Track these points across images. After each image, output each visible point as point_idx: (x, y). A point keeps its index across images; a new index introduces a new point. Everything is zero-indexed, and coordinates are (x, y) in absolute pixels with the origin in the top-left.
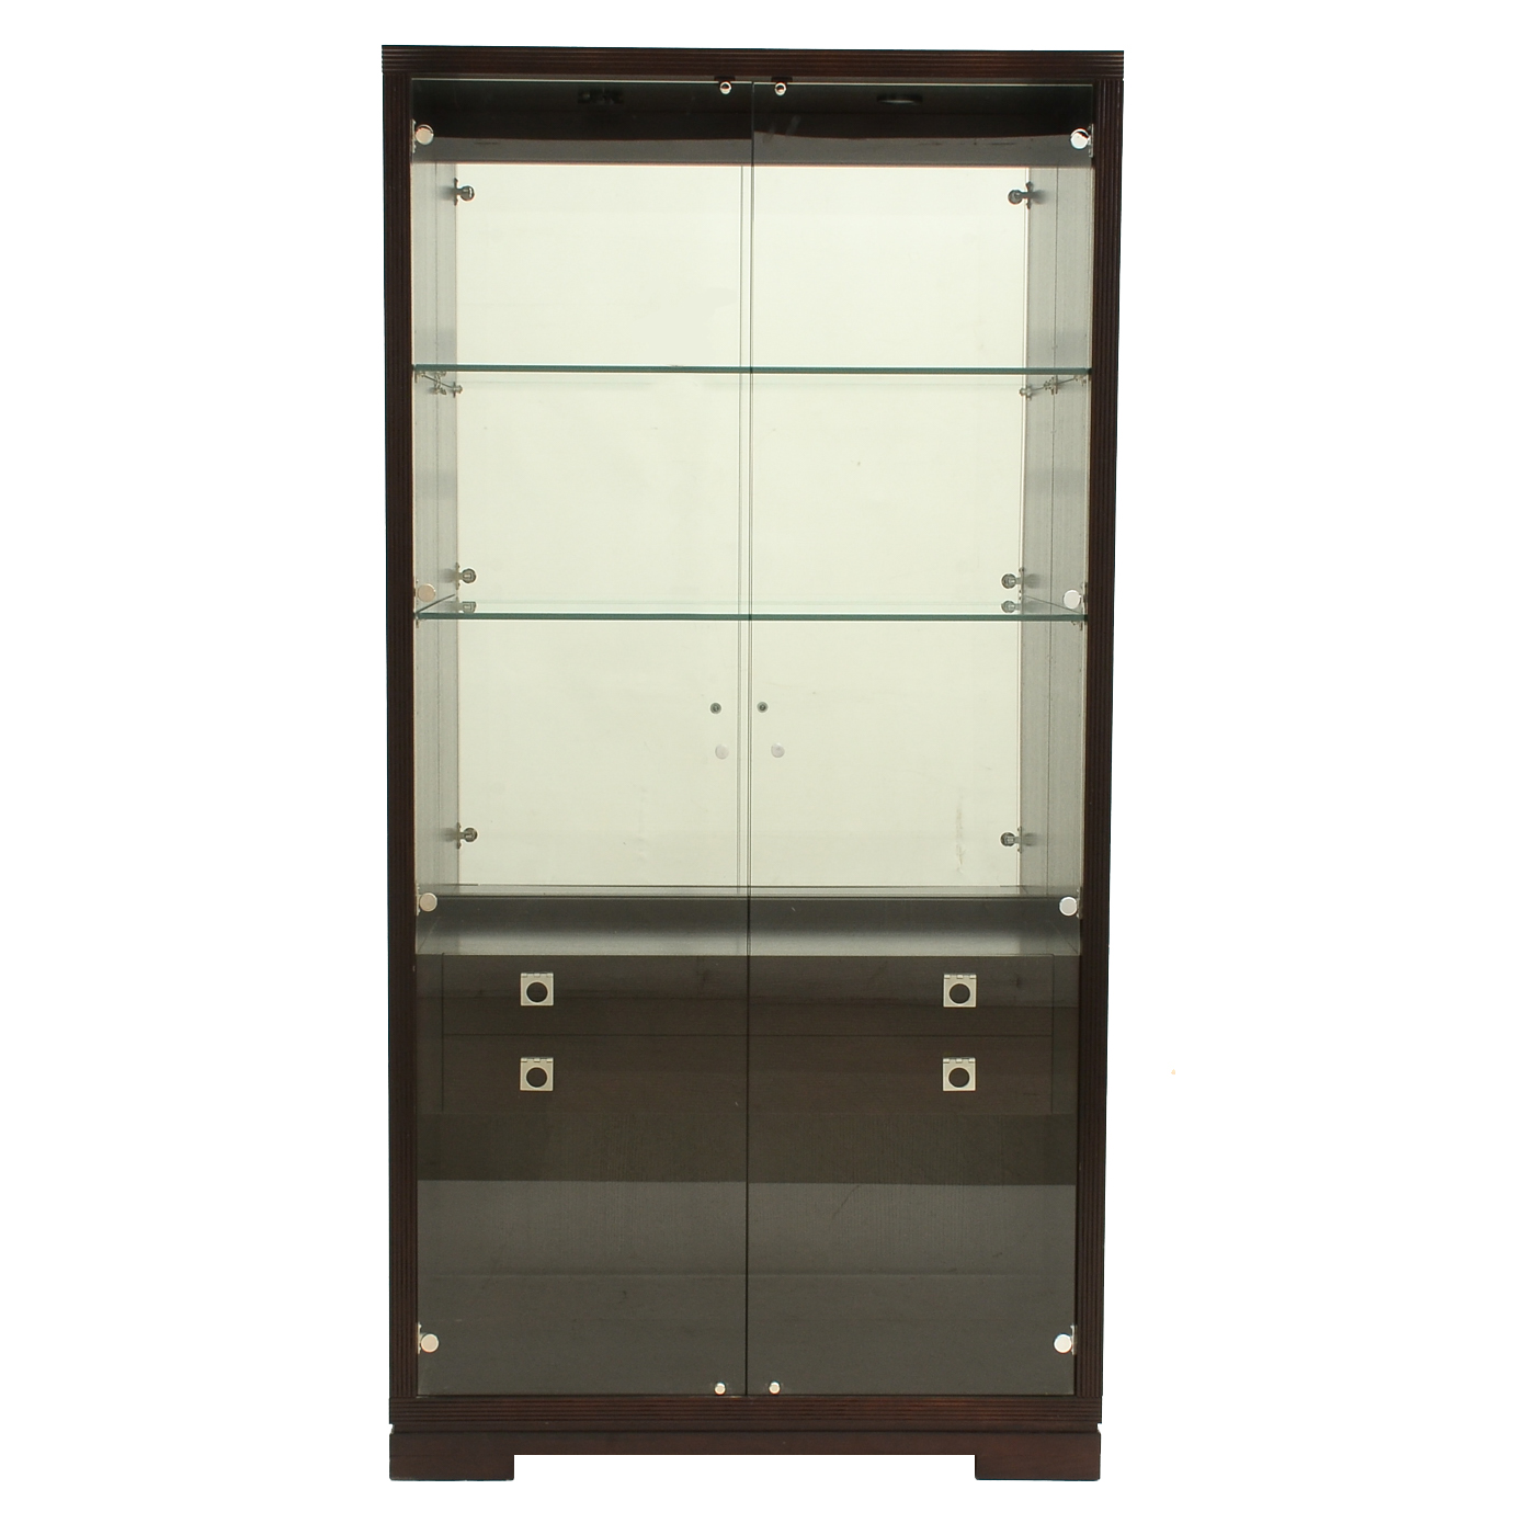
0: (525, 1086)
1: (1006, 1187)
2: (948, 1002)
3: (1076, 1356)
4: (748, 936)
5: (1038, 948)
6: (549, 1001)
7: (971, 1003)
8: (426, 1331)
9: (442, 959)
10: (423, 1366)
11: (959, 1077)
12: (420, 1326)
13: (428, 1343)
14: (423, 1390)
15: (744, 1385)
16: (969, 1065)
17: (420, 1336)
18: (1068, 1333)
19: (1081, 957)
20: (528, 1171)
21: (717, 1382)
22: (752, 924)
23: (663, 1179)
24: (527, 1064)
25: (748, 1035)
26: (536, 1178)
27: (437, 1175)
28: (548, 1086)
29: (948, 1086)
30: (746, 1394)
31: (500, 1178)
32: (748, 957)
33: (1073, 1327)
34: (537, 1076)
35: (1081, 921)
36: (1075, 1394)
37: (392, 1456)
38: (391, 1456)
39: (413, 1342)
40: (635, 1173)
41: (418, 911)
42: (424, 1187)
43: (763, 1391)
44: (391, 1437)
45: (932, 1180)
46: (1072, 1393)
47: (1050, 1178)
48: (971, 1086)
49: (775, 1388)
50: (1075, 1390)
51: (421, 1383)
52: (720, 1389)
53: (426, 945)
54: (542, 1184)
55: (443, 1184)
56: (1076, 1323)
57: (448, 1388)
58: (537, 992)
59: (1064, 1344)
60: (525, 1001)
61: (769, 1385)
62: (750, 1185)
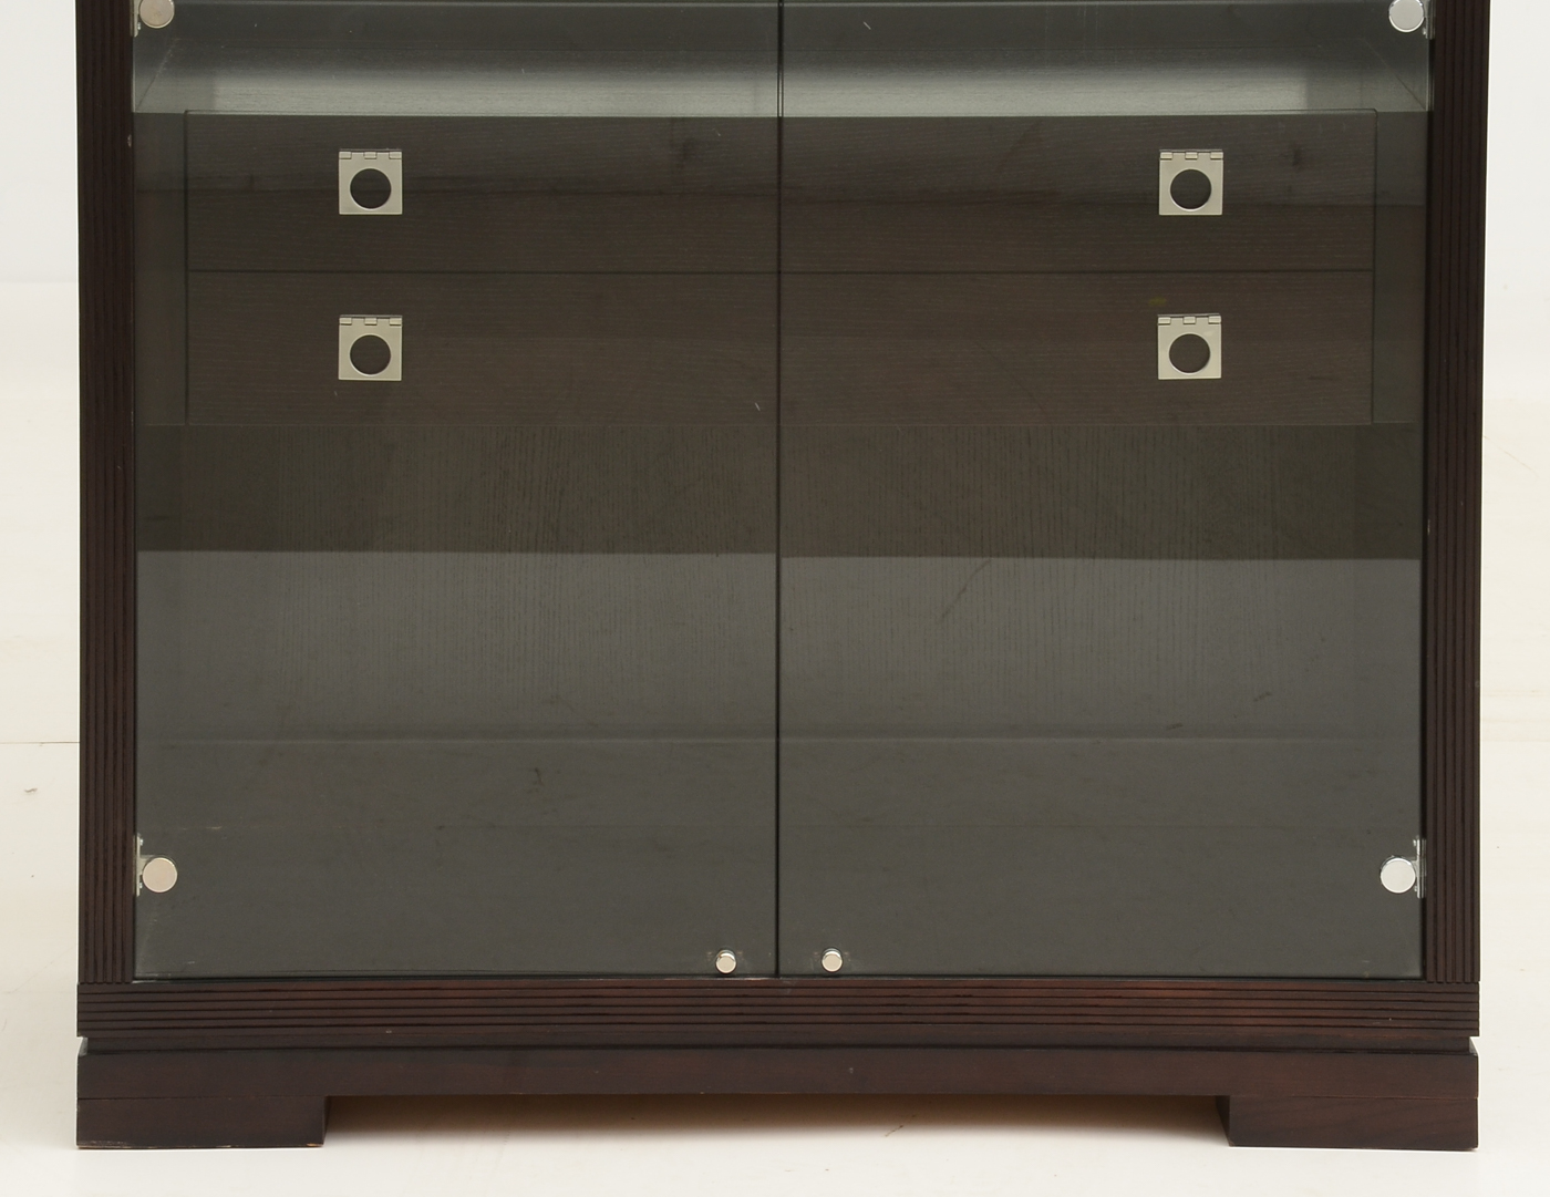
0: (347, 371)
1: (1281, 563)
2: (1168, 207)
3: (1424, 901)
4: (780, 78)
5: (1348, 96)
6: (394, 206)
7: (1214, 207)
8: (153, 851)
9: (185, 121)
10: (146, 922)
11: (1190, 351)
12: (140, 842)
13: (157, 875)
14: (147, 965)
15: (771, 954)
16: (1209, 328)
17: (140, 861)
18: (1408, 854)
19: (1430, 114)
20: (352, 535)
21: (720, 950)
22: (786, 54)
23: (610, 547)
24: (352, 329)
25: (779, 272)
26: (365, 546)
27: (173, 540)
28: (393, 372)
29: (1167, 371)
30: (777, 974)
31: (298, 546)
32: (780, 120)
33: (1417, 843)
34: (371, 353)
35: (1432, 43)
36: (1424, 976)
37: (82, 1099)
38: (80, 1100)
39: (126, 871)
40: (556, 537)
41: (138, 27)
42: (148, 563)
43: (811, 968)
44: (83, 1062)
45: (1131, 549)
46: (1416, 972)
47: (1367, 544)
48: (1213, 370)
49: (832, 961)
50: (1424, 968)
51: (141, 954)
52: (726, 962)
53: (153, 94)
54: (376, 558)
55: (185, 557)
56: (1423, 835)
57: (194, 966)
58: (371, 187)
59: (1400, 875)
60: (348, 205)
61: (822, 956)
62: (784, 561)
